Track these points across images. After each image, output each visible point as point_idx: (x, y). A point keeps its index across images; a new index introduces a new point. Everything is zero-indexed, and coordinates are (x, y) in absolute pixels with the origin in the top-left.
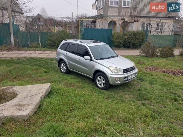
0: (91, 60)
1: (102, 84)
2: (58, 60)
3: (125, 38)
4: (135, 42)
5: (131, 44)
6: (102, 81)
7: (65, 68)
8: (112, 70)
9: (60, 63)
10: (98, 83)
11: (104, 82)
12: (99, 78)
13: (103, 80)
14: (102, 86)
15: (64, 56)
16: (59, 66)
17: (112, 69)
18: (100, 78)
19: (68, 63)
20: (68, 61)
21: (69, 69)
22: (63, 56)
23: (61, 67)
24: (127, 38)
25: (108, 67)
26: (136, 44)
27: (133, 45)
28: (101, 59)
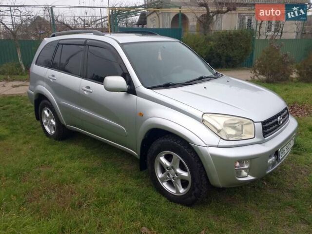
0: (131, 90)
1: (179, 182)
2: (34, 98)
3: (211, 47)
4: (231, 55)
5: (224, 58)
6: (179, 171)
7: (54, 123)
8: (219, 128)
9: (40, 108)
10: (160, 175)
11: (185, 174)
12: (163, 159)
13: (183, 168)
14: (178, 192)
15: (48, 86)
16: (39, 116)
17: (219, 122)
18: (169, 158)
19: (60, 105)
20: (58, 98)
21: (64, 126)
22: (45, 84)
23: (44, 121)
24: (215, 47)
25: (199, 115)
26: (234, 59)
27: (227, 61)
28: (167, 86)
